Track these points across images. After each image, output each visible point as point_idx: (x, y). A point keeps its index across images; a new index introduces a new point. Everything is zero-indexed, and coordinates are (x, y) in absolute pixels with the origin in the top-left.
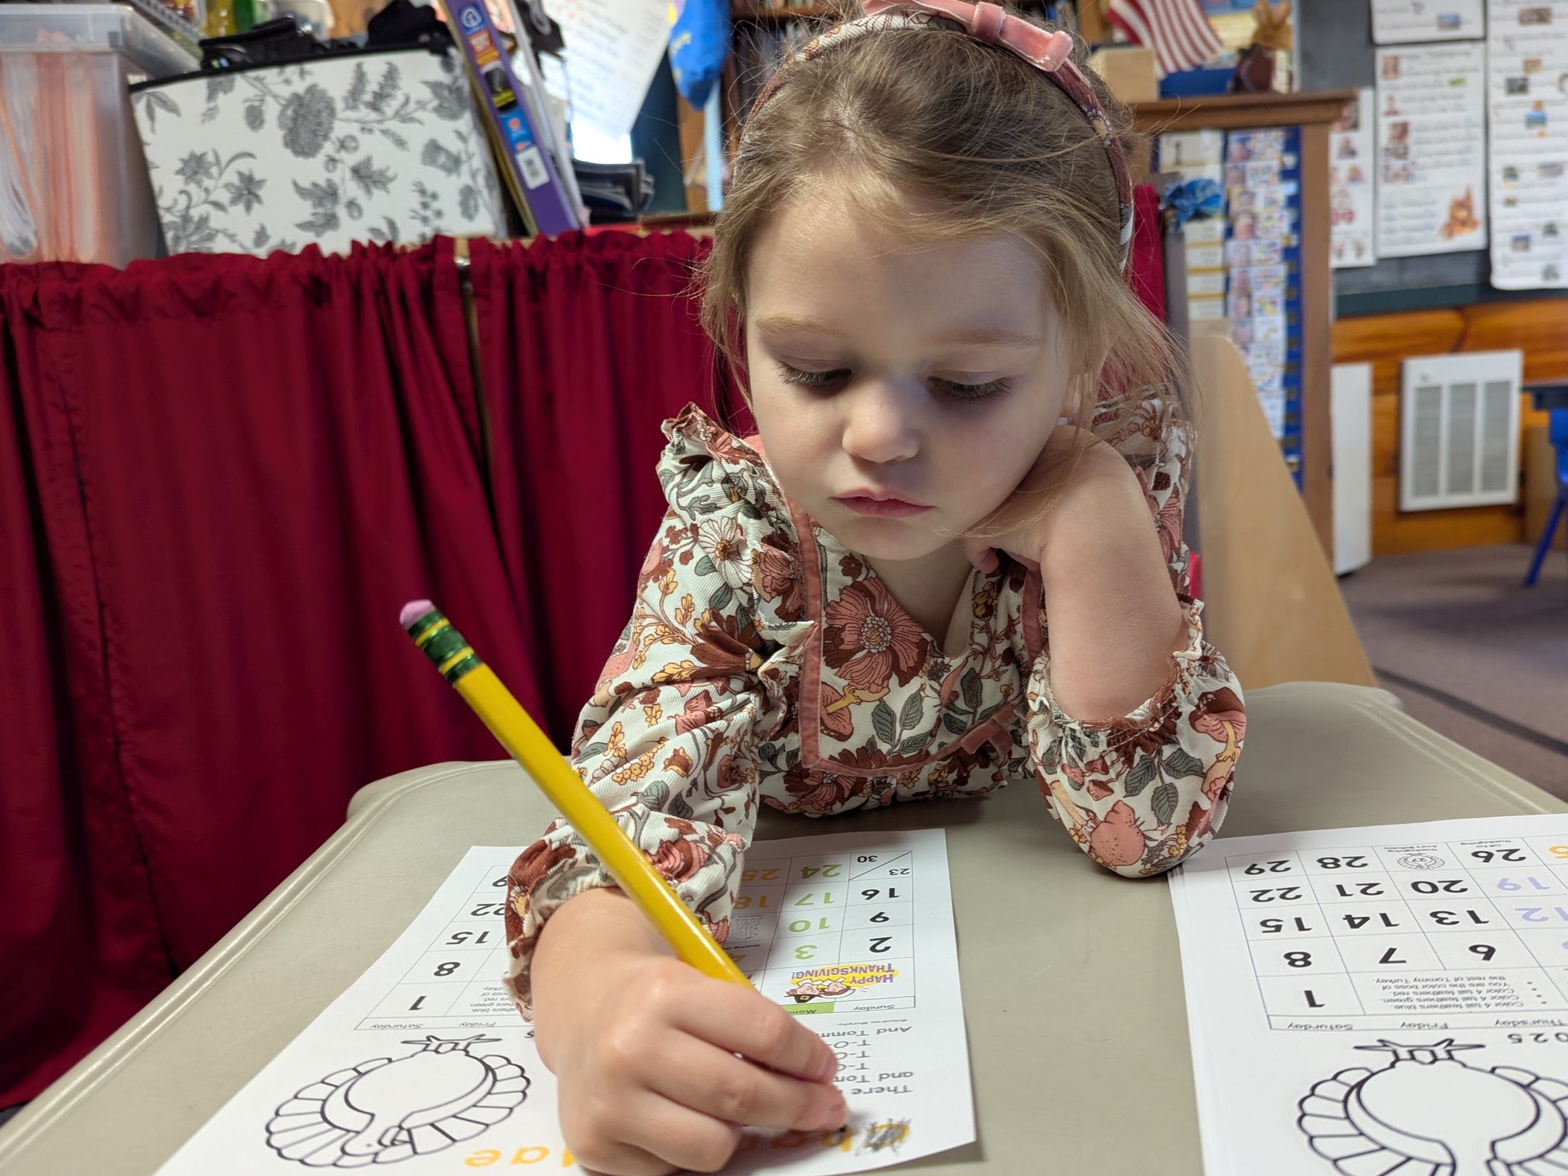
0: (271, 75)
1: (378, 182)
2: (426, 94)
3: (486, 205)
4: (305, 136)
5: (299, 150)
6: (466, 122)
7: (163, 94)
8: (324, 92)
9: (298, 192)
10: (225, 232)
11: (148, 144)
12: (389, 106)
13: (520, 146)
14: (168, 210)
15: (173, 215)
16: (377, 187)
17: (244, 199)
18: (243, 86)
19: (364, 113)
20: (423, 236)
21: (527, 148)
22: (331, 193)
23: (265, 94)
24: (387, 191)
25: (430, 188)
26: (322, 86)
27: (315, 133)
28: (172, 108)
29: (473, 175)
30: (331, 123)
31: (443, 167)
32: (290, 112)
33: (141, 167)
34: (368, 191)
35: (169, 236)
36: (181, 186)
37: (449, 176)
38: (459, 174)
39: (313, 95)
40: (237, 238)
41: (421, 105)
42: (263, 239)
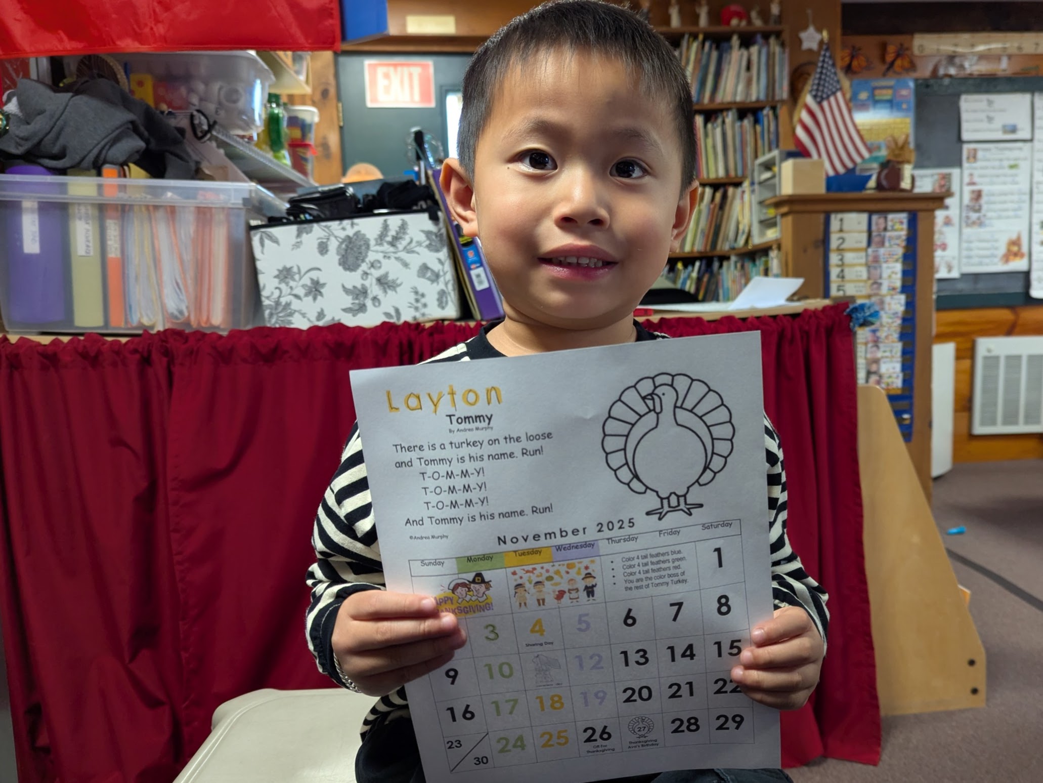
0: (334, 225)
1: (391, 286)
2: (422, 237)
3: (452, 301)
4: (351, 260)
5: (347, 267)
6: (444, 254)
7: (270, 232)
8: (364, 235)
9: (344, 291)
10: (299, 312)
11: (258, 260)
12: (401, 244)
13: (473, 266)
14: (268, 298)
15: (271, 301)
16: (390, 289)
17: (313, 293)
18: (318, 231)
19: (386, 247)
20: (415, 318)
21: (477, 267)
22: (364, 292)
23: (330, 235)
24: (396, 292)
25: (421, 291)
26: (363, 232)
27: (357, 258)
28: (275, 241)
29: (446, 284)
30: (367, 252)
31: (429, 279)
32: (344, 246)
33: (254, 273)
34: (385, 292)
35: (267, 313)
36: (277, 285)
37: (432, 284)
38: (438, 283)
39: (358, 237)
40: (307, 315)
41: (419, 244)
42: (322, 316)
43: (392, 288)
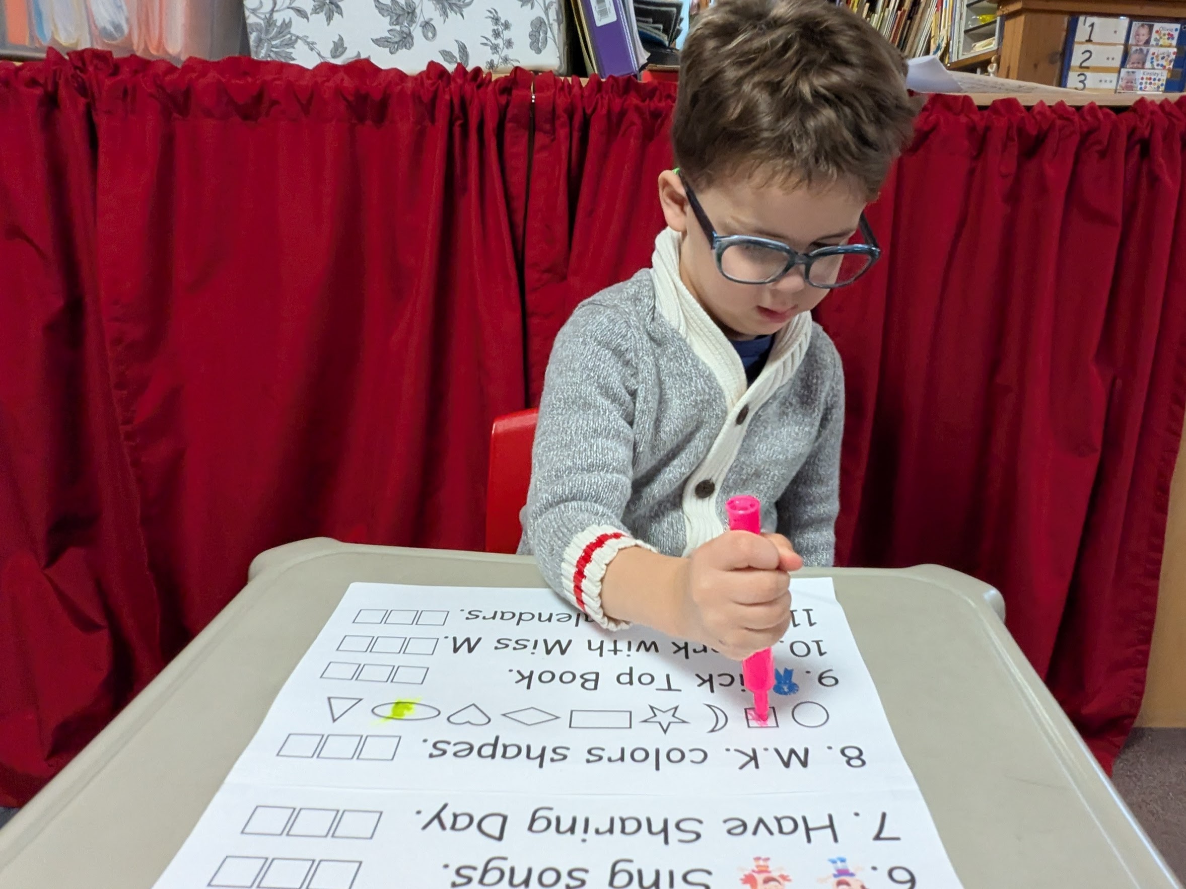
3: (555, 41)
9: (378, 8)
14: (254, 11)
15: (258, 17)
16: (453, 10)
22: (410, 12)
24: (462, 16)
25: (503, 16)
34: (444, 13)
37: (522, 6)
38: (532, 6)
40: (316, 45)
42: (340, 50)
43: (455, 8)
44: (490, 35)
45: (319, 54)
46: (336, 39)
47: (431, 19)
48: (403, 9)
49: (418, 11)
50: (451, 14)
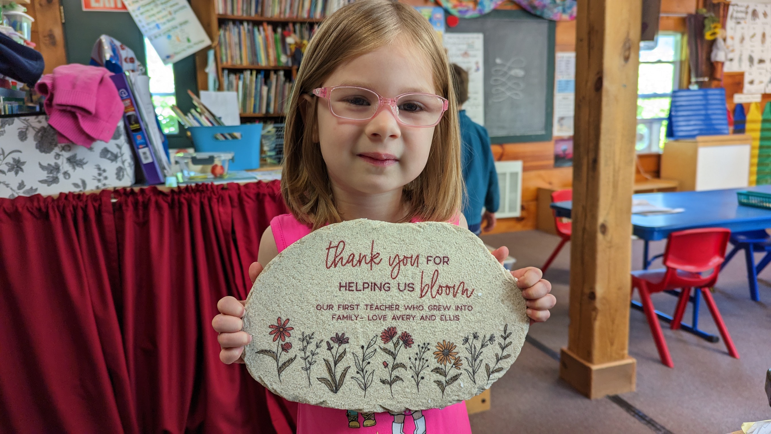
0: (32, 119)
3: (128, 175)
4: (46, 144)
5: (43, 150)
6: (120, 141)
9: (41, 167)
10: (4, 183)
13: (140, 147)
17: (15, 169)
18: (18, 123)
20: (98, 187)
21: (144, 147)
22: (57, 168)
23: (28, 126)
24: (83, 168)
25: (103, 168)
27: (51, 144)
29: (123, 162)
31: (109, 159)
32: (39, 134)
34: (74, 168)
37: (112, 163)
38: (117, 162)
39: (51, 128)
40: (11, 186)
42: (23, 186)
43: (79, 165)
44: (96, 175)
45: (11, 189)
46: (20, 182)
47: (67, 171)
48: (53, 167)
49: (61, 168)
50: (78, 169)
